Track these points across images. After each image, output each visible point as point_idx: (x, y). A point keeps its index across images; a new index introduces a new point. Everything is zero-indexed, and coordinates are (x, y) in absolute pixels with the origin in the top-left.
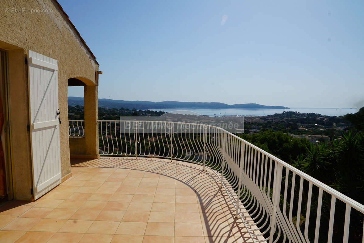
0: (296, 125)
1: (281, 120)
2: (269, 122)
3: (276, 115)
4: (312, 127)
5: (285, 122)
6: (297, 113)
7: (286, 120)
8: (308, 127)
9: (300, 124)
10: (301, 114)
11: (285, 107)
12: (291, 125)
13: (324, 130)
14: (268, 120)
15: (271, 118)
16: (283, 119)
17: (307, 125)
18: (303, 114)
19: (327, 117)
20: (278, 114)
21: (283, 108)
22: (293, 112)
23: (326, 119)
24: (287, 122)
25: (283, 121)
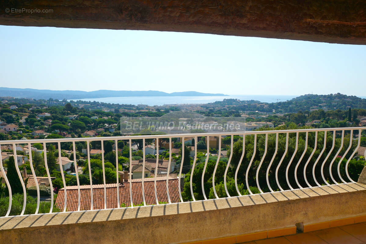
0: (238, 112)
1: (222, 108)
2: (211, 110)
3: (217, 103)
4: (254, 114)
5: (227, 110)
6: (238, 100)
7: (228, 107)
8: (251, 114)
9: (241, 111)
10: (241, 101)
11: (225, 94)
12: (233, 112)
13: (266, 117)
14: (210, 108)
15: (212, 106)
16: (224, 106)
17: (249, 112)
18: (243, 101)
19: (267, 104)
20: (218, 102)
21: (222, 95)
22: (233, 99)
23: (266, 106)
24: (229, 110)
25: (225, 109)
